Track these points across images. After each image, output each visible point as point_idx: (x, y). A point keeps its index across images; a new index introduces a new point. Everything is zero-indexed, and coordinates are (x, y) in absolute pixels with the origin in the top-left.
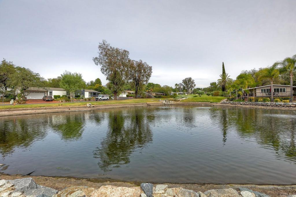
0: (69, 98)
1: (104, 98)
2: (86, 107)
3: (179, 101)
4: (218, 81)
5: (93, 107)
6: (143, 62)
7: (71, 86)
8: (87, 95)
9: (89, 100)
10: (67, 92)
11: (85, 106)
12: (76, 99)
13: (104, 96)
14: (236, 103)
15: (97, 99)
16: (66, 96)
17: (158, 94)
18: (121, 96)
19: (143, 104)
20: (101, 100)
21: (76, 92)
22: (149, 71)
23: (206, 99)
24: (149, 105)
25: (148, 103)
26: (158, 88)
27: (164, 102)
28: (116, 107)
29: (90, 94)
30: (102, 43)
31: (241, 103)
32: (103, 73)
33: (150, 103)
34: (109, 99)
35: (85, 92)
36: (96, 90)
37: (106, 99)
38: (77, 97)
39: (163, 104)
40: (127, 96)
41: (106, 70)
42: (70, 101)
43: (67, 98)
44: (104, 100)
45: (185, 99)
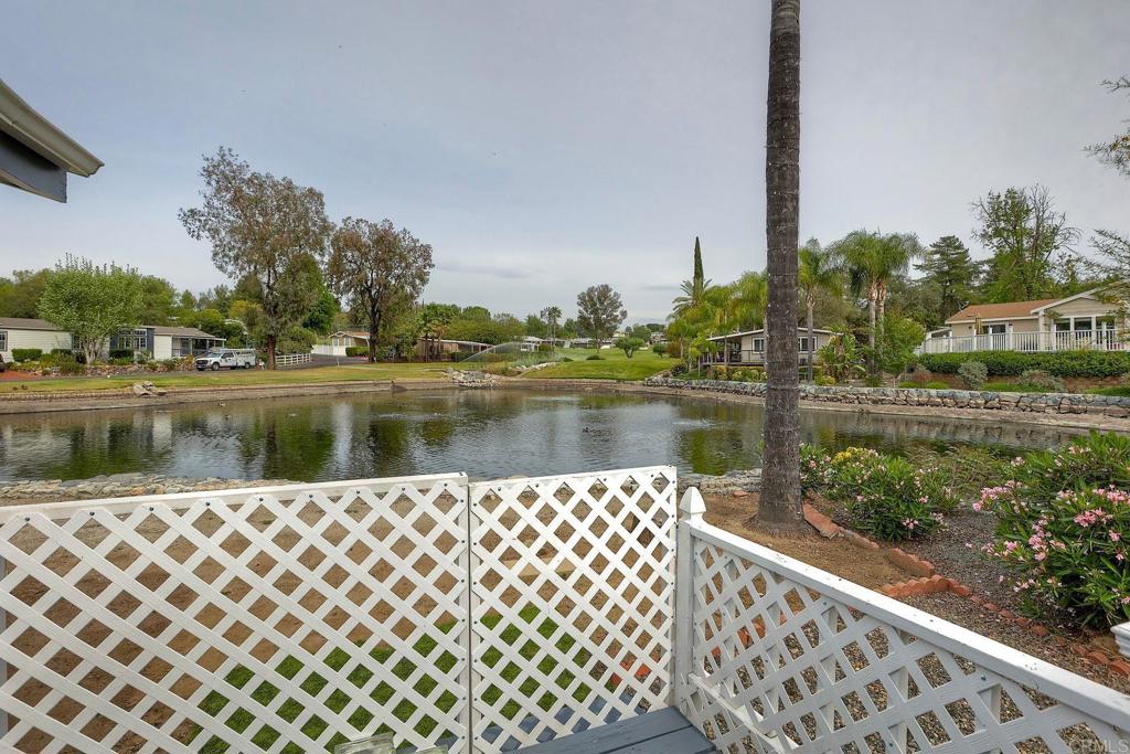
0: (81, 359)
1: (231, 362)
2: (128, 396)
3: (519, 373)
4: (677, 304)
5: (162, 394)
6: (397, 229)
7: (89, 314)
8: (164, 348)
9: (170, 366)
10: (75, 338)
11: (127, 390)
12: (111, 363)
13: (231, 355)
14: (682, 384)
15: (202, 367)
16: (68, 352)
17: (469, 347)
18: (318, 350)
19: (376, 385)
20: (216, 367)
21: (115, 336)
22: (420, 262)
23: (611, 370)
24: (398, 389)
25: (399, 380)
26: (472, 325)
27: (461, 378)
28: (260, 394)
29: (179, 346)
30: (217, 158)
31: (694, 383)
32: (221, 268)
33: (407, 380)
34: (253, 363)
35: (156, 338)
36: (209, 328)
37: (241, 364)
38: (120, 354)
39: (457, 385)
40: (348, 351)
41: (236, 258)
42: (84, 372)
43: (72, 362)
44: (233, 368)
45: (542, 368)
